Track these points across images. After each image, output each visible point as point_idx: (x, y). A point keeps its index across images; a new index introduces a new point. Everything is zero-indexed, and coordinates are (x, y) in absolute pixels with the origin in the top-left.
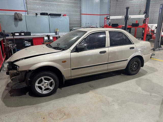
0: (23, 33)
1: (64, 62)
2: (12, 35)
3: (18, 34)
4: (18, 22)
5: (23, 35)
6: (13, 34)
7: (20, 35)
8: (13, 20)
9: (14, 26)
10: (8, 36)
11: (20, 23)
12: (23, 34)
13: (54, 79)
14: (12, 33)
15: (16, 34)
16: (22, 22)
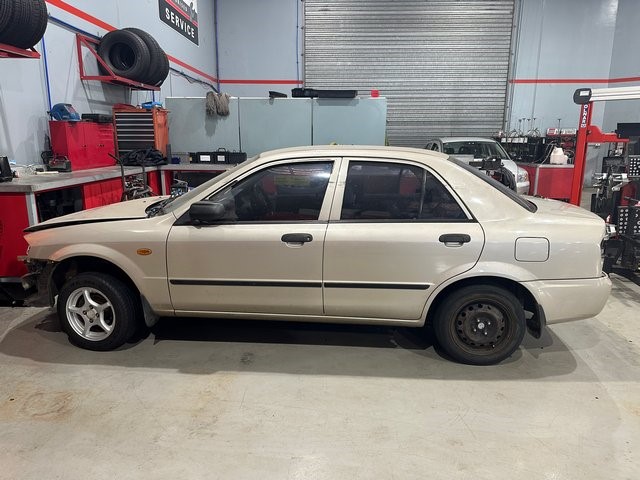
0: (221, 154)
1: (145, 252)
2: (191, 159)
3: (207, 158)
4: (217, 118)
5: (221, 162)
6: (195, 158)
7: (214, 160)
8: (205, 114)
9: (205, 132)
10: (176, 161)
11: (221, 123)
12: (221, 158)
13: (112, 303)
14: (191, 155)
15: (204, 158)
16: (229, 119)
